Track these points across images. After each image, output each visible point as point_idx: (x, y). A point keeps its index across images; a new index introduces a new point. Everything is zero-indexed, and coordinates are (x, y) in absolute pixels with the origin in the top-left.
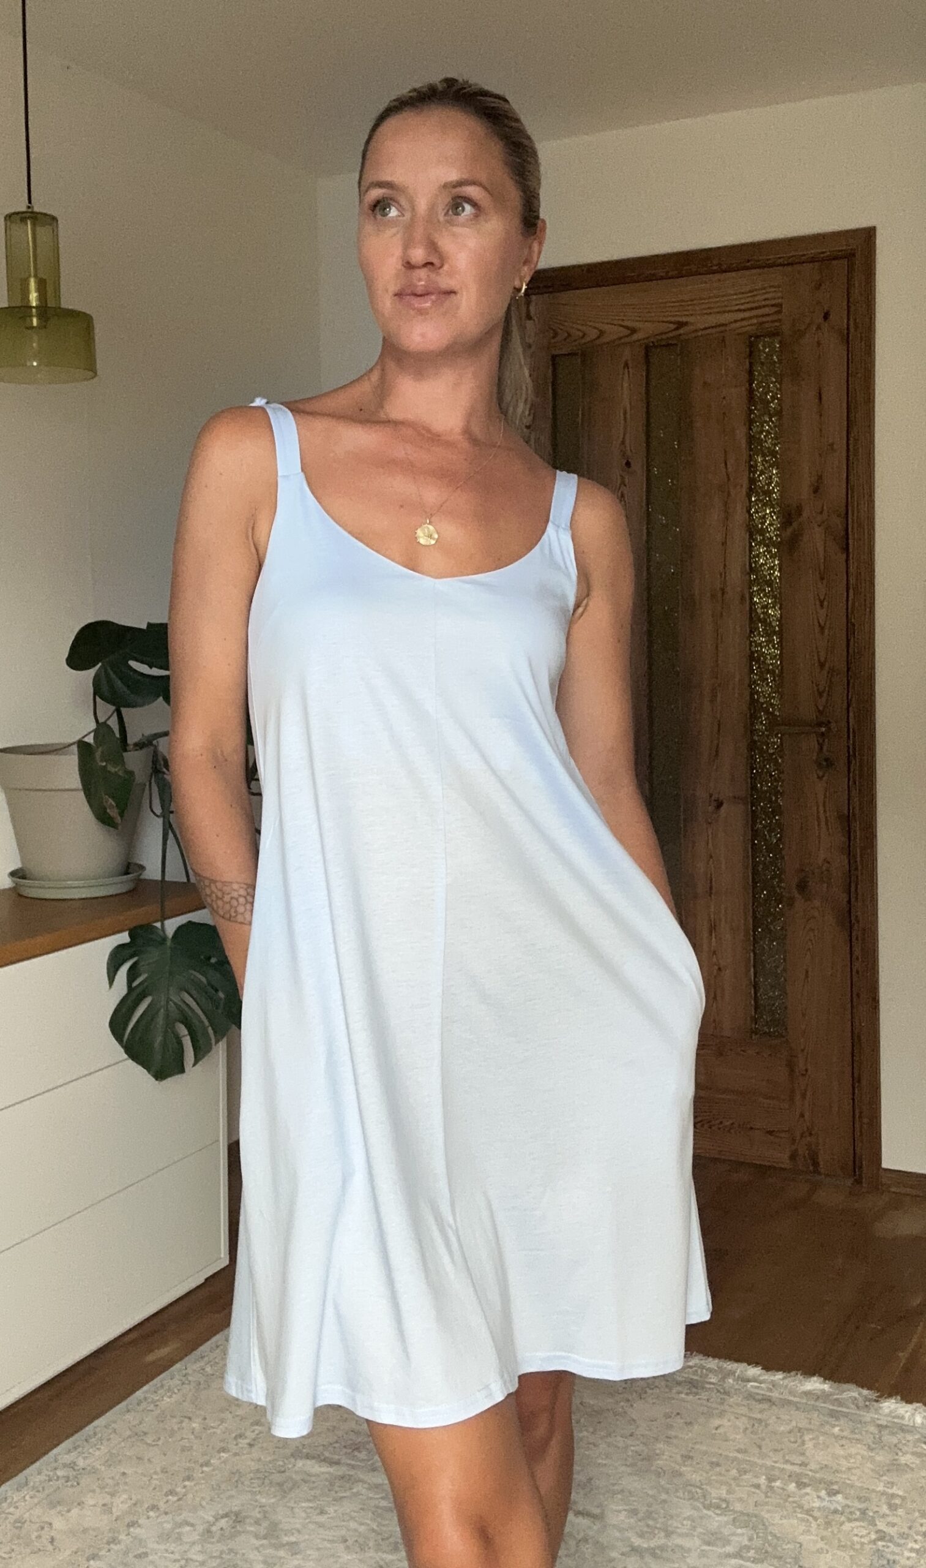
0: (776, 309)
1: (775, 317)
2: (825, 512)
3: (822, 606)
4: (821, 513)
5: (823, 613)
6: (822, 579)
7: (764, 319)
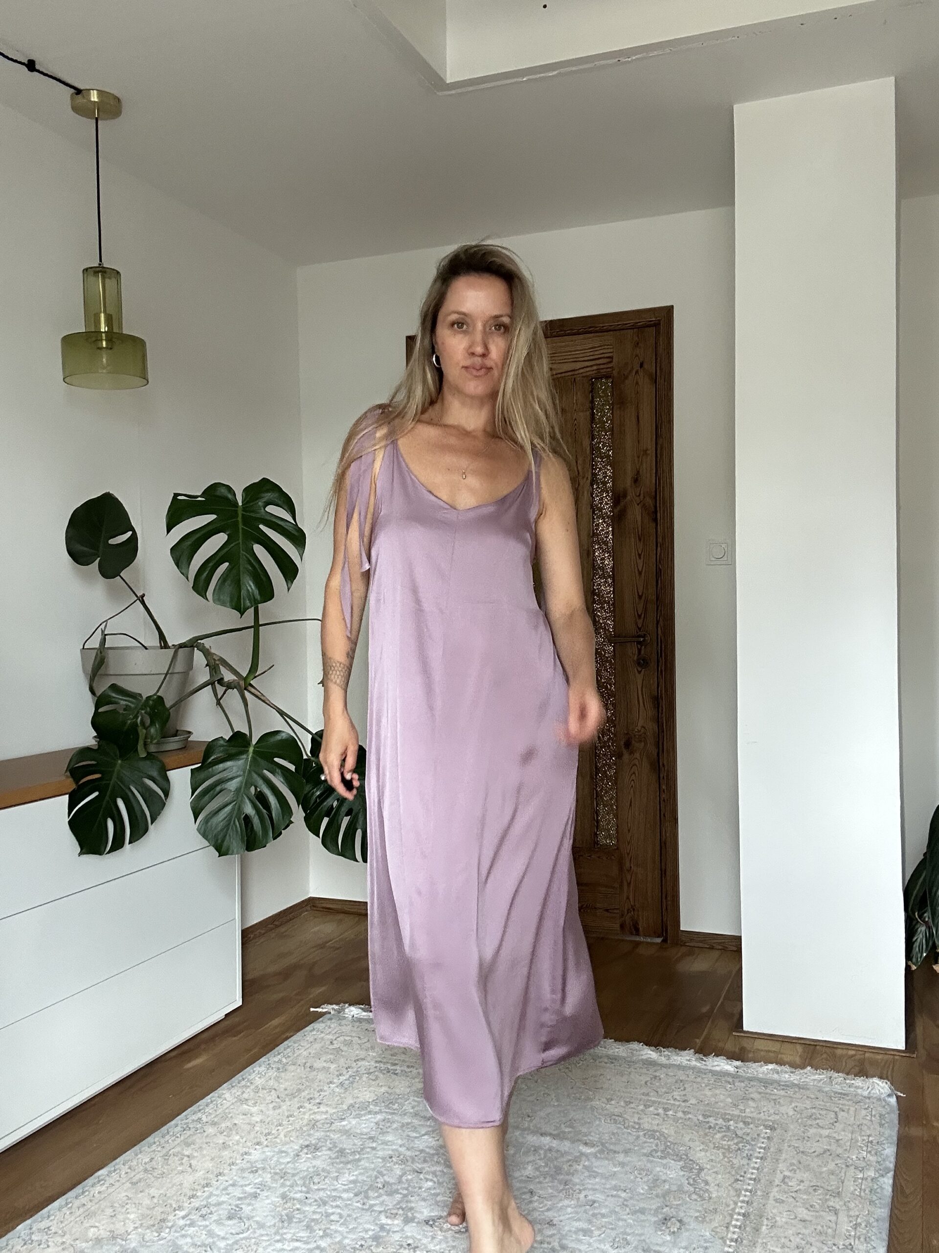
0: (608, 360)
1: (610, 365)
2: (642, 495)
3: (640, 558)
4: (639, 495)
5: (640, 562)
6: (640, 540)
7: (602, 367)
